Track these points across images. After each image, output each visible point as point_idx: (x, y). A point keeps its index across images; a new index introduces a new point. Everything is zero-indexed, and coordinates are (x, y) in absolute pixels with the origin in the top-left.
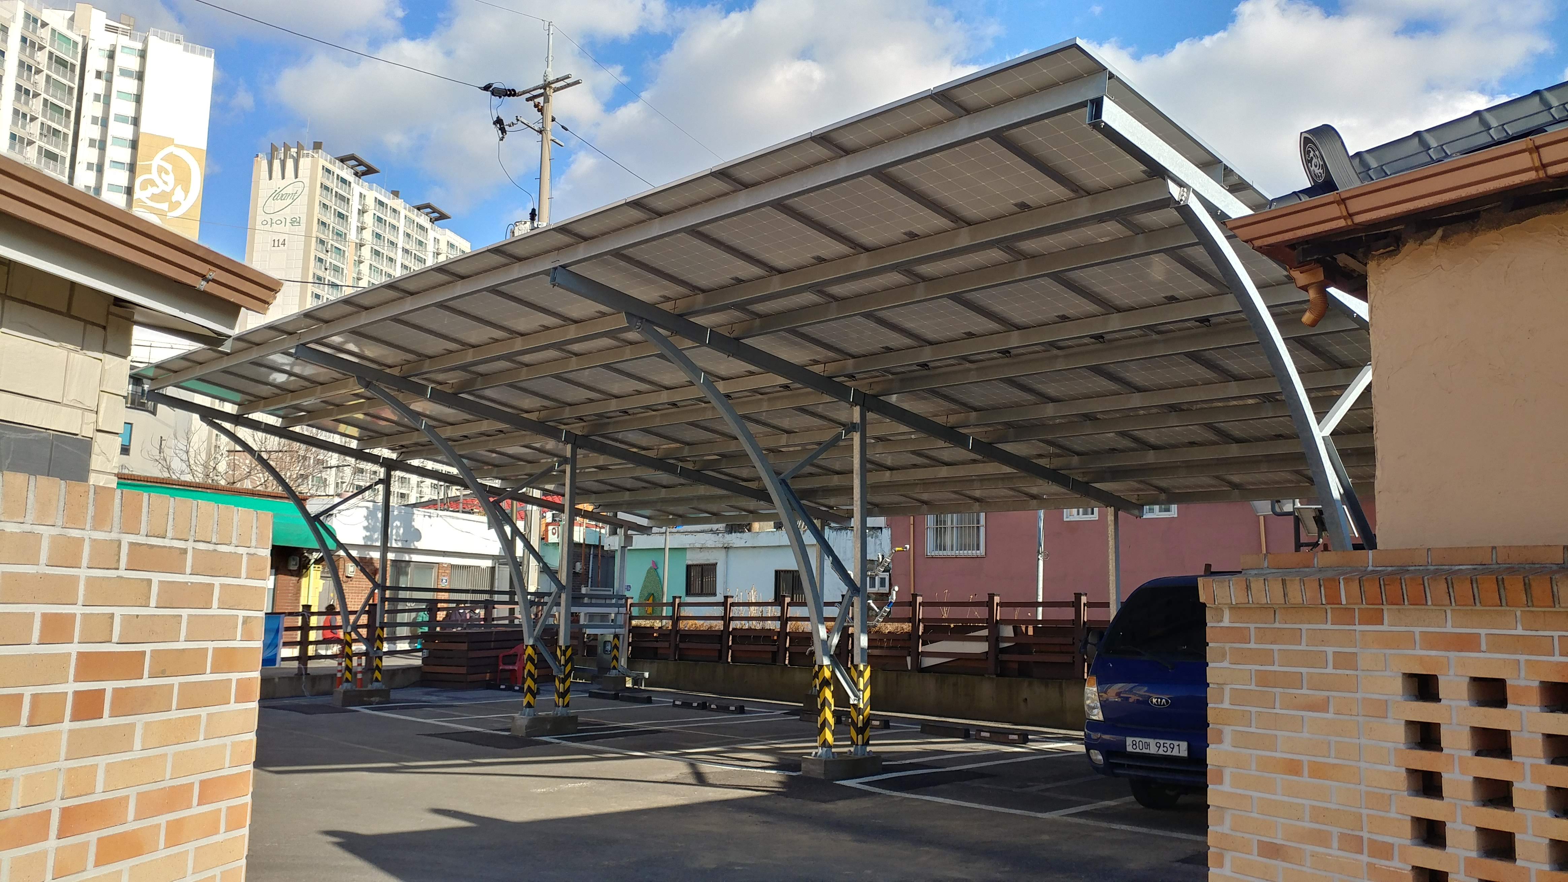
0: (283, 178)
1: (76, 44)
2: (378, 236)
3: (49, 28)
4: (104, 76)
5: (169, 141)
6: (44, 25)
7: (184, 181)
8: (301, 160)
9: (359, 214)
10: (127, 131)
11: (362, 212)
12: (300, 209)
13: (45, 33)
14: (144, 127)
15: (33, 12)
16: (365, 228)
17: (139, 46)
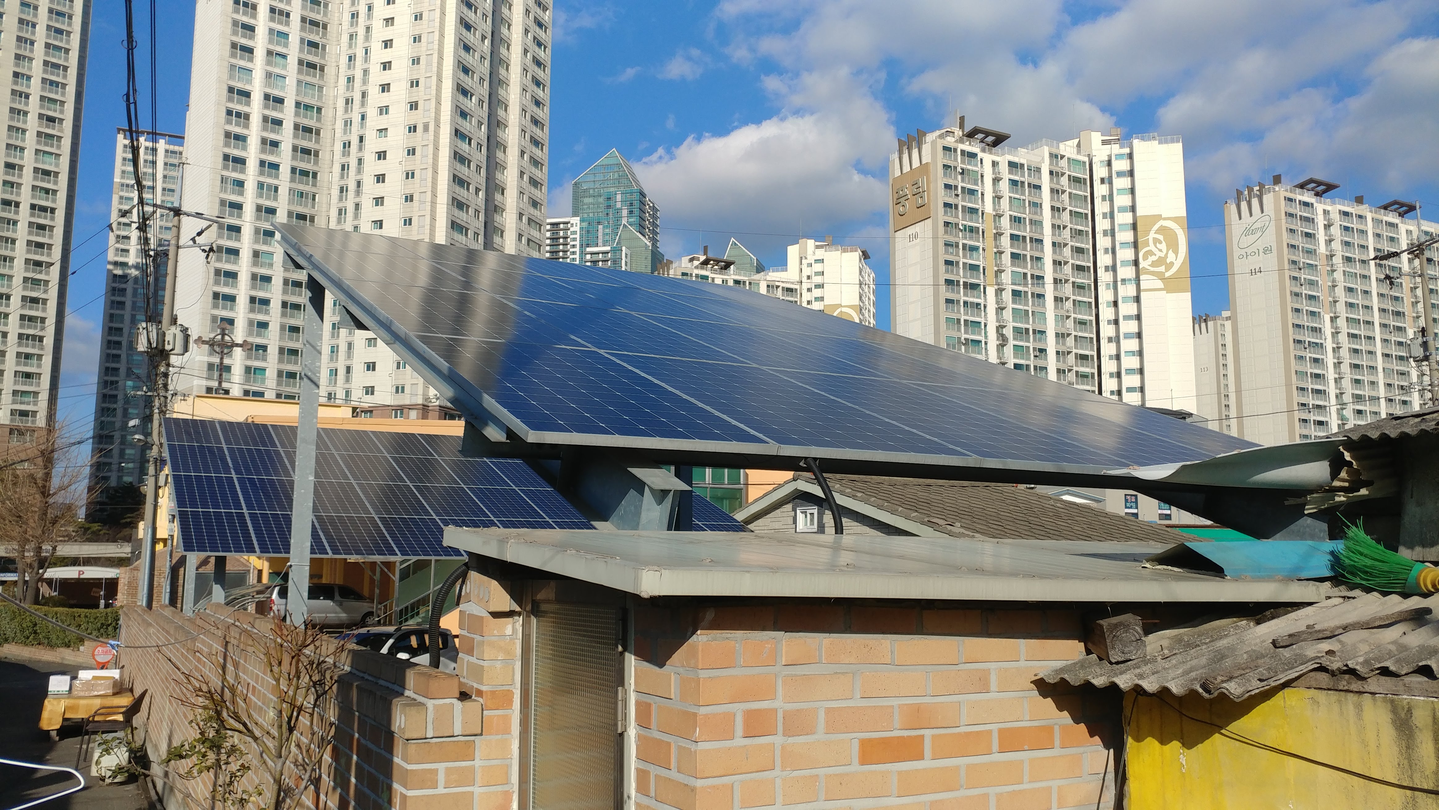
0: (1251, 215)
1: (1084, 163)
2: (1347, 244)
3: (1066, 158)
4: (1106, 181)
5: (1159, 217)
6: (1062, 157)
7: (1173, 245)
8: (1264, 196)
9: (1325, 228)
10: (1128, 218)
11: (1327, 227)
12: (1270, 238)
13: (1064, 163)
14: (1139, 213)
15: (1054, 151)
16: (1333, 240)
17: (1127, 150)
